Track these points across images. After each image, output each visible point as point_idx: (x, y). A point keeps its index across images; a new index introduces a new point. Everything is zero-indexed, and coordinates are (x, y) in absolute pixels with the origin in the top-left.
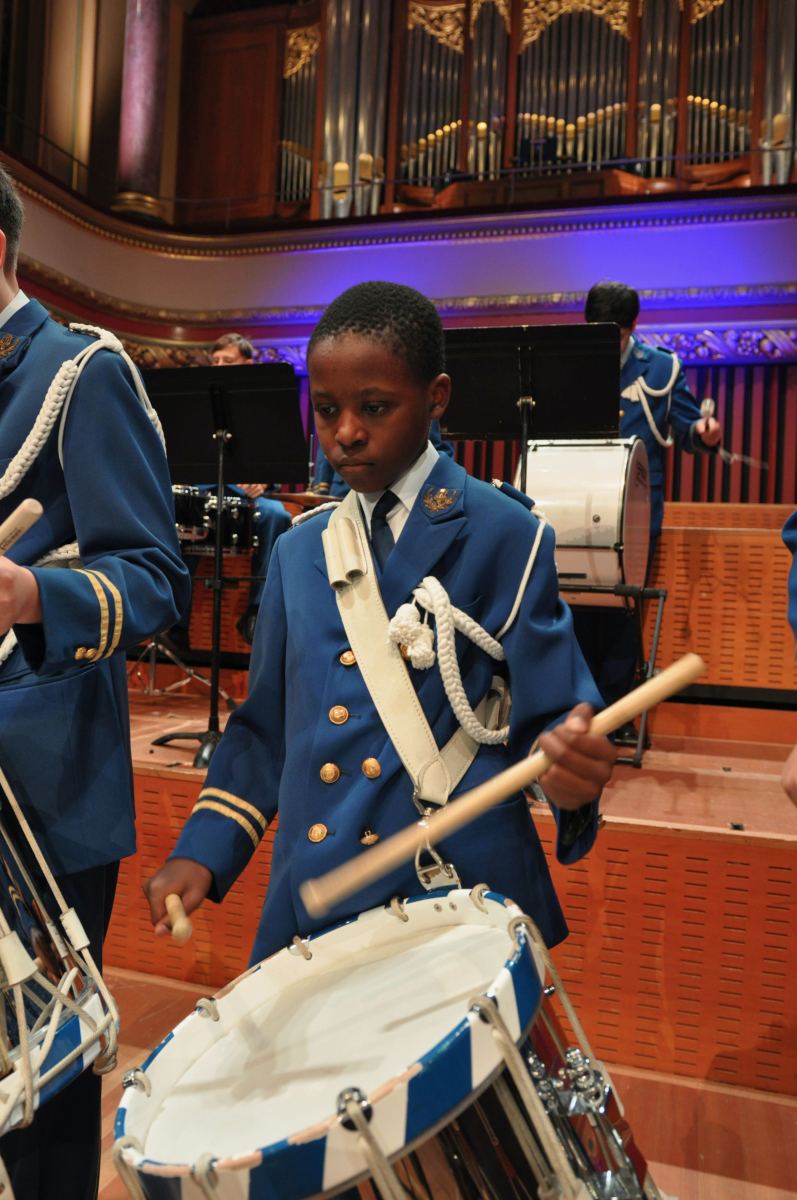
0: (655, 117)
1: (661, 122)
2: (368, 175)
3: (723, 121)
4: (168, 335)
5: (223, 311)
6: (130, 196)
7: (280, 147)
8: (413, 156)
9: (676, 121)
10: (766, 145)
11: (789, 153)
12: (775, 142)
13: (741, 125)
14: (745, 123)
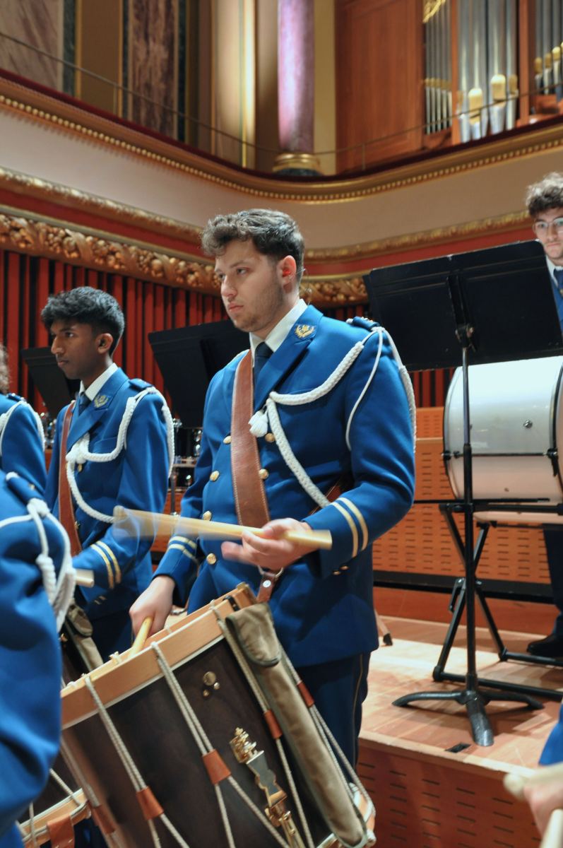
2: (502, 96)
5: (363, 245)
7: (424, 85)
8: (547, 67)
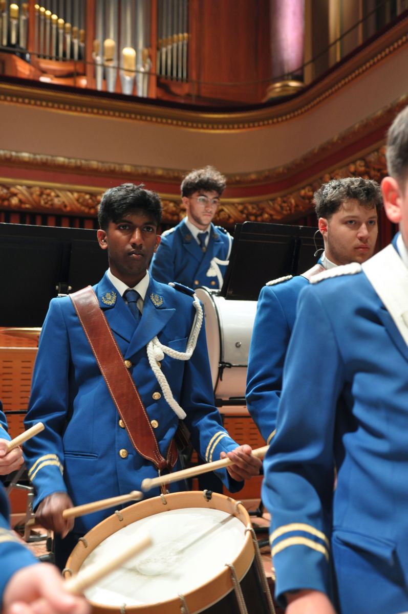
0: (14, 14)
1: (18, 19)
3: (61, 31)
9: (27, 22)
10: (99, 59)
11: (115, 70)
12: (105, 58)
13: (75, 38)
14: (78, 37)
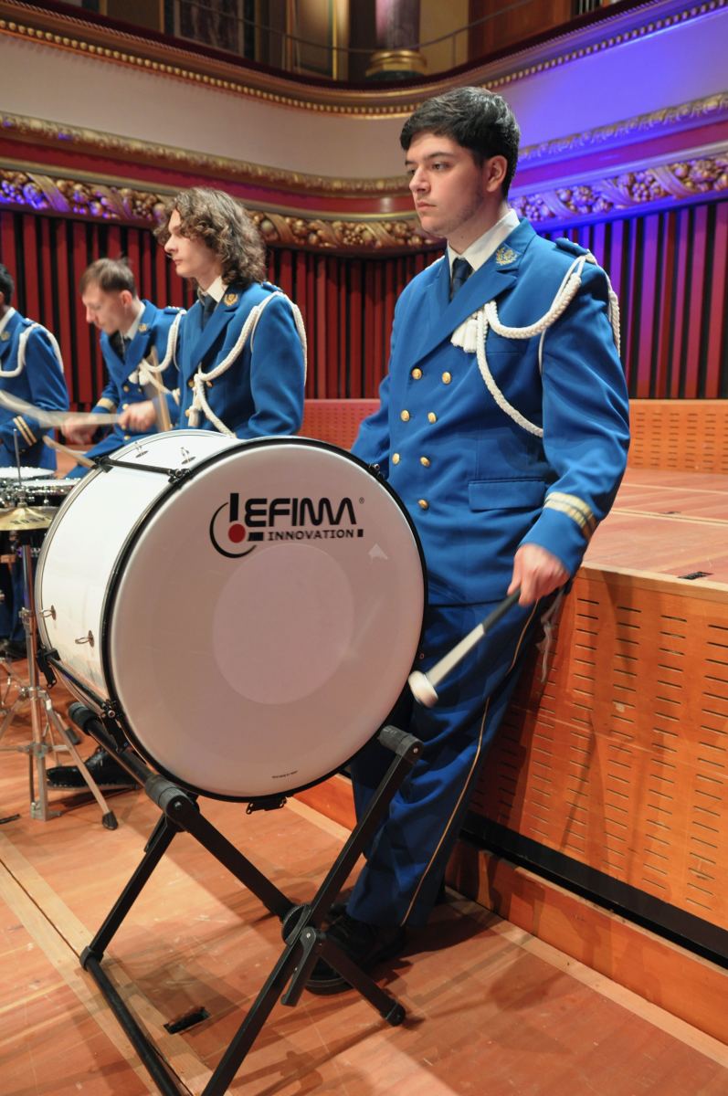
4: (375, 208)
6: (386, 55)
